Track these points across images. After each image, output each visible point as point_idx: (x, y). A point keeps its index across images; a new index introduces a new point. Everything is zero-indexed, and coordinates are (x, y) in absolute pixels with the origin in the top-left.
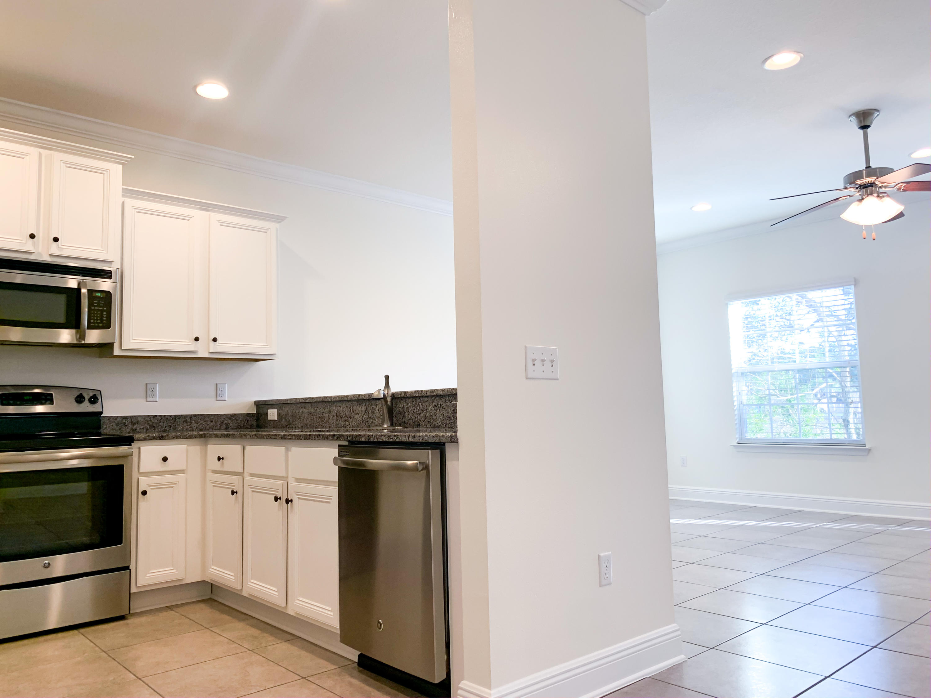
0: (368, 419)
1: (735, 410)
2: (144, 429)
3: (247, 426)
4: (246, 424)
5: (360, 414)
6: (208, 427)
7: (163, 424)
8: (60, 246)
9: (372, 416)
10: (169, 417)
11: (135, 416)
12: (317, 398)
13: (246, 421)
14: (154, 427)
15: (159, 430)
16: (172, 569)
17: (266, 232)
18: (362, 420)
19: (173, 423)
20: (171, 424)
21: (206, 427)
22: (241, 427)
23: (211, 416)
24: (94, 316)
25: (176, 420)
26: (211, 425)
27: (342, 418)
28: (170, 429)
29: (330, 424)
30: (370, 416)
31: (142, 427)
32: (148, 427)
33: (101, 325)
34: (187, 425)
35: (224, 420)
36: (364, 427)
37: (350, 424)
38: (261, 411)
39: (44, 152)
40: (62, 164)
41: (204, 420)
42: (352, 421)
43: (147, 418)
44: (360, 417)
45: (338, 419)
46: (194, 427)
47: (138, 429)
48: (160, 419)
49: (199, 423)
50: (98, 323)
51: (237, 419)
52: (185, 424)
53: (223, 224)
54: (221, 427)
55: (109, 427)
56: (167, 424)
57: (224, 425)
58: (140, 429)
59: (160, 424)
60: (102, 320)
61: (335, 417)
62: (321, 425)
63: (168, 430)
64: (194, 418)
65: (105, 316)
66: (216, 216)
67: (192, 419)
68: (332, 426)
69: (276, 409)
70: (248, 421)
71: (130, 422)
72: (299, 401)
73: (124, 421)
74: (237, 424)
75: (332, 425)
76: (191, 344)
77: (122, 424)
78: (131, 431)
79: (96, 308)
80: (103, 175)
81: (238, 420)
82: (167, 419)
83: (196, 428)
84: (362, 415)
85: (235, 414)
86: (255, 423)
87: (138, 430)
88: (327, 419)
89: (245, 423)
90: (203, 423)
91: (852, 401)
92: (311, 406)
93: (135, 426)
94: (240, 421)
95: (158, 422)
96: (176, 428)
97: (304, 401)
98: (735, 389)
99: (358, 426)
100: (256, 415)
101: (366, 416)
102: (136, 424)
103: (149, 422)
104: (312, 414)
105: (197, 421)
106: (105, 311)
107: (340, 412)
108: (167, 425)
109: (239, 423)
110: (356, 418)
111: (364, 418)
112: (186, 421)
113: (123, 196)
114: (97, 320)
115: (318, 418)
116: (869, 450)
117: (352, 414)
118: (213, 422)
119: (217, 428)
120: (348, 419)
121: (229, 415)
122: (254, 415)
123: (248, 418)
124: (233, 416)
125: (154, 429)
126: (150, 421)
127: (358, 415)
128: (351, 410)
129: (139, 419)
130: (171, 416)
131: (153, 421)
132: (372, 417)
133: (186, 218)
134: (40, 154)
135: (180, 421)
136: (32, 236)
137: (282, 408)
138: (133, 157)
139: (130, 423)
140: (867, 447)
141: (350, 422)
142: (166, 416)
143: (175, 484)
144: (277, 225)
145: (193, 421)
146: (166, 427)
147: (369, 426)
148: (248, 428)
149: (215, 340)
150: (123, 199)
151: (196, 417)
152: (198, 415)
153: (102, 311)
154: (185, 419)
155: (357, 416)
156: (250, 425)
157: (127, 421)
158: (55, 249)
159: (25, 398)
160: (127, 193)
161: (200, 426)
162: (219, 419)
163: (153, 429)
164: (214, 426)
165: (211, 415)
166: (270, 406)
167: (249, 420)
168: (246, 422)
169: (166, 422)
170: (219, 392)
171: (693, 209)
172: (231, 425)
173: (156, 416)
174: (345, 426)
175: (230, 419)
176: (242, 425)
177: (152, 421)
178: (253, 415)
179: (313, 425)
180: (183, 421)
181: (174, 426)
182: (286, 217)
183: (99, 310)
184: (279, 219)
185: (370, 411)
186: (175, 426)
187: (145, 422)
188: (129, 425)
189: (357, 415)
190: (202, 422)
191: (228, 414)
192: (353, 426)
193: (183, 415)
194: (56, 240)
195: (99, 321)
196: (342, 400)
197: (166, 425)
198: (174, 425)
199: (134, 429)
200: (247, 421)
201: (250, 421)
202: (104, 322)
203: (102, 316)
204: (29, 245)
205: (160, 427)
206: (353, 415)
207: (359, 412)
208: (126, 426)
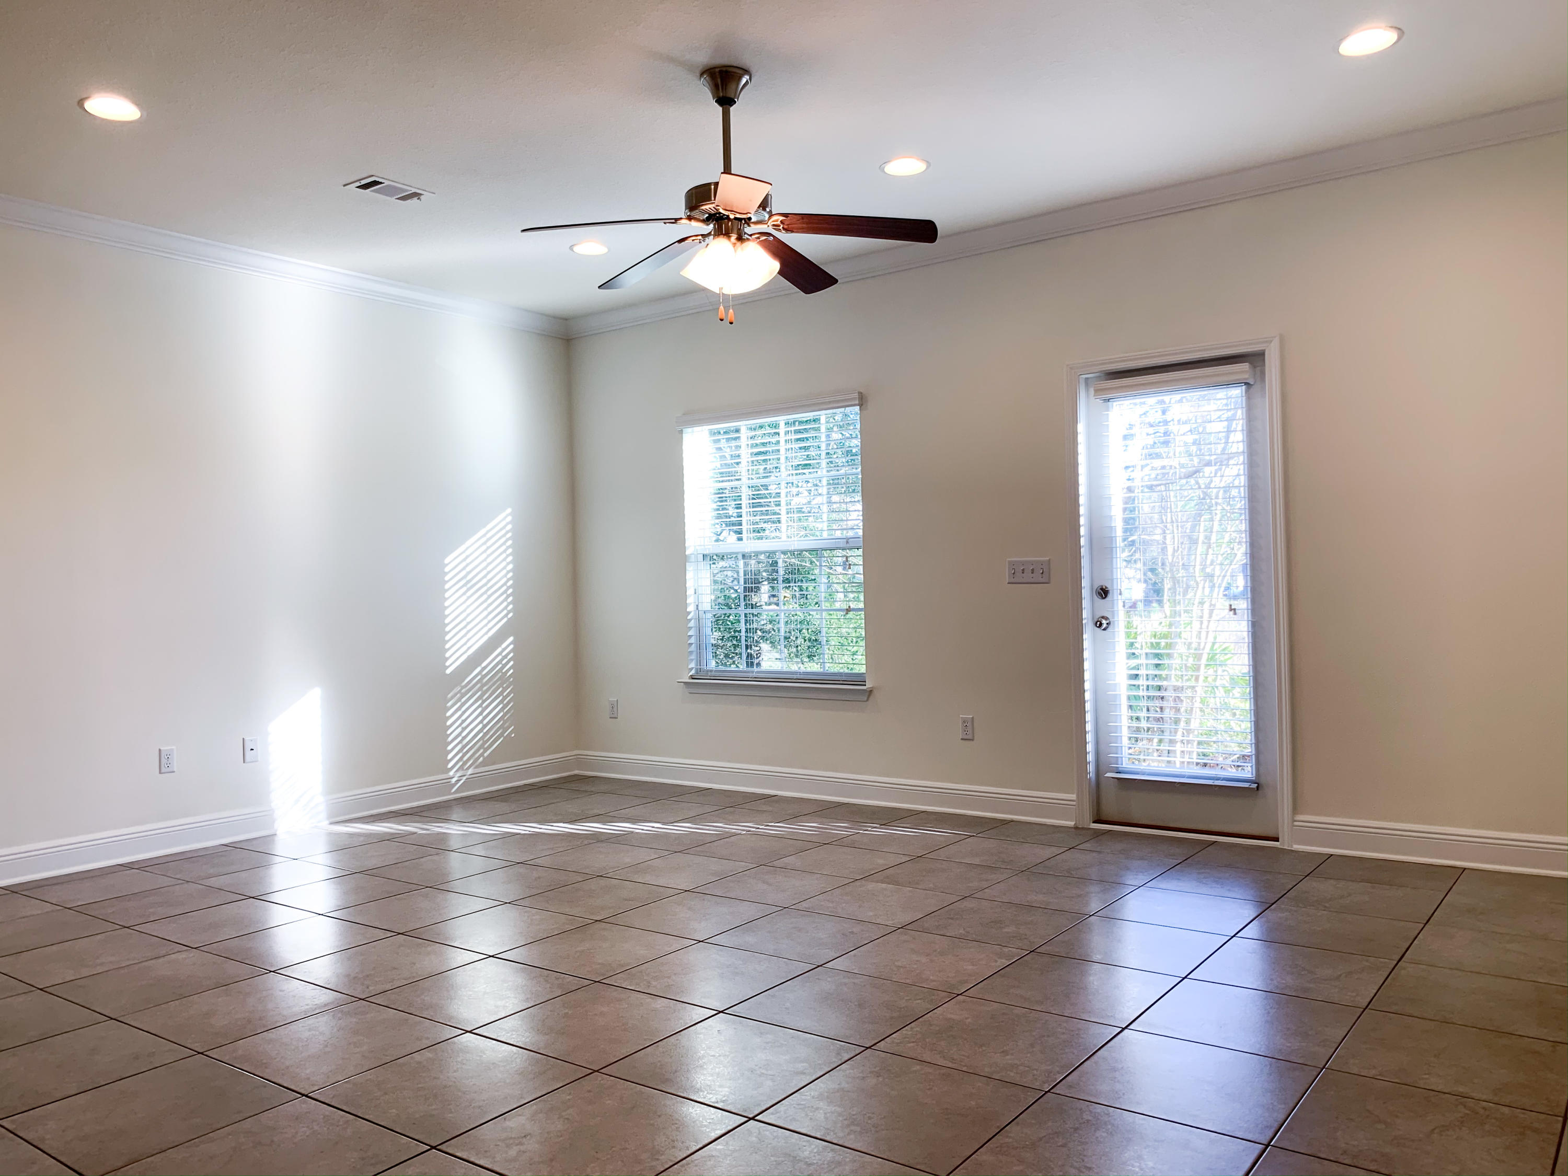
1: (690, 620)
91: (849, 607)
98: (690, 584)
116: (870, 692)
140: (869, 685)
171: (576, 249)
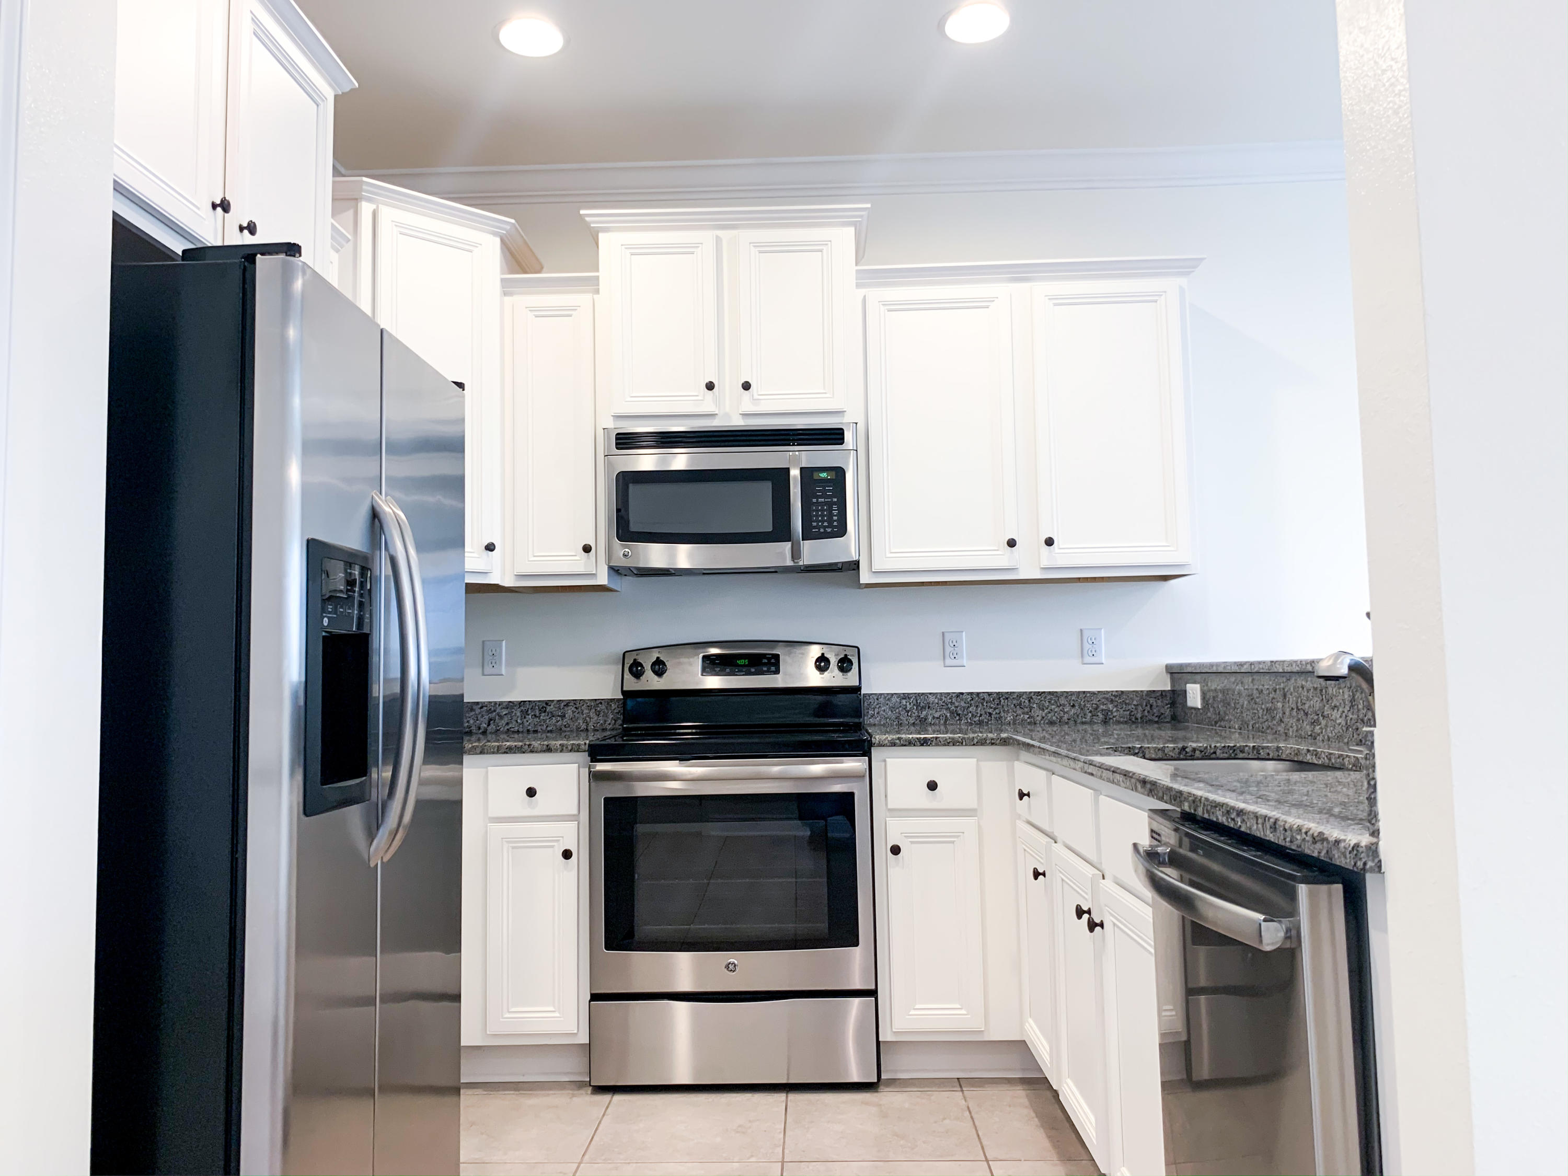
0: (1358, 724)
2: (941, 718)
3: (1150, 717)
4: (1148, 712)
5: (1341, 710)
6: (1066, 717)
7: (976, 710)
8: (756, 397)
9: (1365, 716)
10: (986, 696)
11: (923, 694)
12: (1260, 663)
13: (1146, 706)
14: (959, 715)
15: (969, 721)
16: (959, 1006)
17: (1156, 301)
18: (1346, 724)
19: (995, 709)
20: (991, 711)
21: (1061, 717)
22: (1137, 719)
23: (1072, 695)
24: (817, 516)
25: (1000, 701)
26: (1072, 713)
27: (1306, 714)
28: (988, 720)
29: (1287, 727)
30: (1361, 716)
31: (937, 715)
32: (948, 715)
33: (829, 530)
34: (1023, 713)
35: (1098, 703)
36: (1350, 743)
37: (1322, 733)
38: (1177, 688)
39: (724, 234)
40: (752, 248)
41: (1056, 702)
42: (1326, 726)
43: (945, 697)
44: (1341, 717)
45: (1300, 717)
46: (1038, 716)
47: (930, 718)
48: (969, 700)
49: (1047, 709)
50: (825, 527)
51: (1127, 701)
52: (1019, 712)
53: (1059, 301)
54: (1094, 717)
55: (878, 713)
56: (984, 709)
57: (1099, 714)
58: (934, 718)
59: (971, 709)
60: (830, 521)
61: (1295, 710)
62: (1272, 729)
63: (986, 720)
64: (1036, 699)
65: (835, 512)
66: (1042, 289)
67: (1031, 700)
68: (1291, 733)
69: (1199, 683)
70: (1151, 706)
71: (914, 705)
72: (1229, 668)
73: (904, 702)
74: (1128, 712)
75: (1291, 730)
76: (1001, 553)
77: (900, 709)
78: (918, 721)
79: (820, 500)
80: (821, 253)
81: (1129, 704)
82: (984, 699)
83: (1041, 720)
84: (1346, 711)
85: (1122, 692)
86: (1167, 712)
87: (930, 720)
88: (1281, 715)
89: (1146, 711)
90: (1054, 709)
92: (1252, 682)
93: (924, 713)
94: (1134, 705)
95: (965, 705)
96: (1002, 717)
97: (1237, 668)
99: (1339, 738)
100: (1168, 694)
101: (1353, 714)
102: (925, 709)
103: (949, 706)
104: (1255, 701)
105: (1043, 705)
106: (835, 503)
107: (1303, 701)
108: (983, 712)
109: (1132, 711)
110: (1333, 717)
111: (1349, 719)
112: (1020, 704)
113: (858, 286)
114: (823, 521)
115: (1265, 711)
117: (1325, 706)
118: (1077, 708)
119: (1084, 720)
120: (1318, 719)
121: (1110, 694)
122: (1164, 694)
123: (1152, 701)
124: (1117, 696)
125: (959, 720)
126: (951, 703)
127: (1338, 710)
128: (1324, 696)
129: (932, 699)
130: (990, 694)
131: (957, 704)
132: (1366, 719)
133: (983, 304)
134: (718, 240)
135: (1009, 704)
136: (710, 386)
137: (1207, 682)
138: (869, 206)
139: (915, 707)
141: (1323, 727)
142: (981, 695)
143: (958, 837)
144: (1183, 281)
145: (1035, 706)
146: (981, 715)
147: (1361, 741)
148: (1150, 722)
149: (1049, 542)
150: (862, 292)
151: (1040, 697)
152: (1044, 692)
153: (830, 505)
154: (1017, 700)
155: (1335, 714)
156: (1156, 715)
157: (910, 704)
158: (747, 403)
159: (739, 662)
160: (866, 279)
161: (1050, 715)
162: (1088, 701)
163: (957, 718)
164: (1078, 716)
165: (1072, 693)
166: (1189, 676)
167: (1155, 704)
168: (1148, 708)
169: (981, 705)
170: (1087, 646)
172: (1115, 714)
173: (962, 694)
174: (1313, 734)
175: (1112, 701)
176: (1139, 716)
177: (954, 703)
178: (1162, 695)
179: (1257, 725)
180: (1014, 705)
181: (996, 713)
182: (1202, 259)
183: (826, 503)
184: (1185, 267)
185: (1361, 702)
186: (999, 713)
187: (942, 706)
188: (914, 711)
189: (1336, 711)
190: (1053, 707)
191: (1108, 692)
192: (1328, 736)
193: (1014, 692)
194: (746, 386)
195: (826, 524)
196: (1302, 670)
197: (980, 711)
198: (997, 711)
199: (922, 718)
200: (1149, 706)
201: (1157, 706)
202: (835, 523)
203: (830, 515)
204: (706, 403)
205: (970, 714)
206: (1327, 711)
207: (1338, 704)
208: (908, 712)
